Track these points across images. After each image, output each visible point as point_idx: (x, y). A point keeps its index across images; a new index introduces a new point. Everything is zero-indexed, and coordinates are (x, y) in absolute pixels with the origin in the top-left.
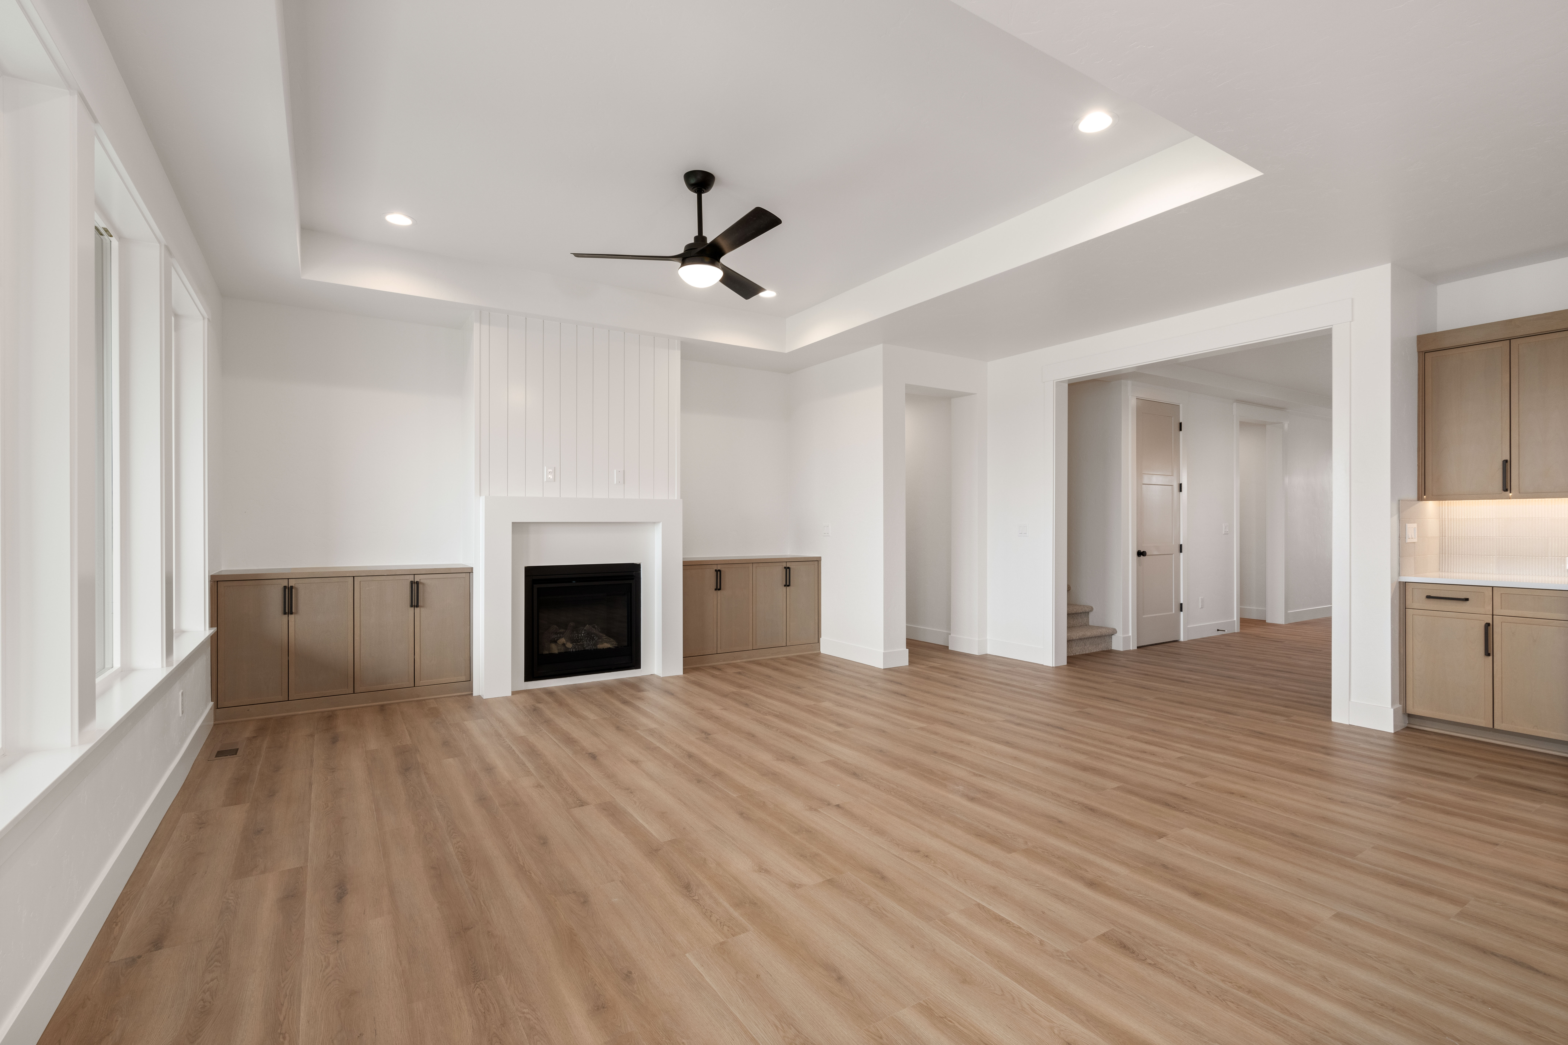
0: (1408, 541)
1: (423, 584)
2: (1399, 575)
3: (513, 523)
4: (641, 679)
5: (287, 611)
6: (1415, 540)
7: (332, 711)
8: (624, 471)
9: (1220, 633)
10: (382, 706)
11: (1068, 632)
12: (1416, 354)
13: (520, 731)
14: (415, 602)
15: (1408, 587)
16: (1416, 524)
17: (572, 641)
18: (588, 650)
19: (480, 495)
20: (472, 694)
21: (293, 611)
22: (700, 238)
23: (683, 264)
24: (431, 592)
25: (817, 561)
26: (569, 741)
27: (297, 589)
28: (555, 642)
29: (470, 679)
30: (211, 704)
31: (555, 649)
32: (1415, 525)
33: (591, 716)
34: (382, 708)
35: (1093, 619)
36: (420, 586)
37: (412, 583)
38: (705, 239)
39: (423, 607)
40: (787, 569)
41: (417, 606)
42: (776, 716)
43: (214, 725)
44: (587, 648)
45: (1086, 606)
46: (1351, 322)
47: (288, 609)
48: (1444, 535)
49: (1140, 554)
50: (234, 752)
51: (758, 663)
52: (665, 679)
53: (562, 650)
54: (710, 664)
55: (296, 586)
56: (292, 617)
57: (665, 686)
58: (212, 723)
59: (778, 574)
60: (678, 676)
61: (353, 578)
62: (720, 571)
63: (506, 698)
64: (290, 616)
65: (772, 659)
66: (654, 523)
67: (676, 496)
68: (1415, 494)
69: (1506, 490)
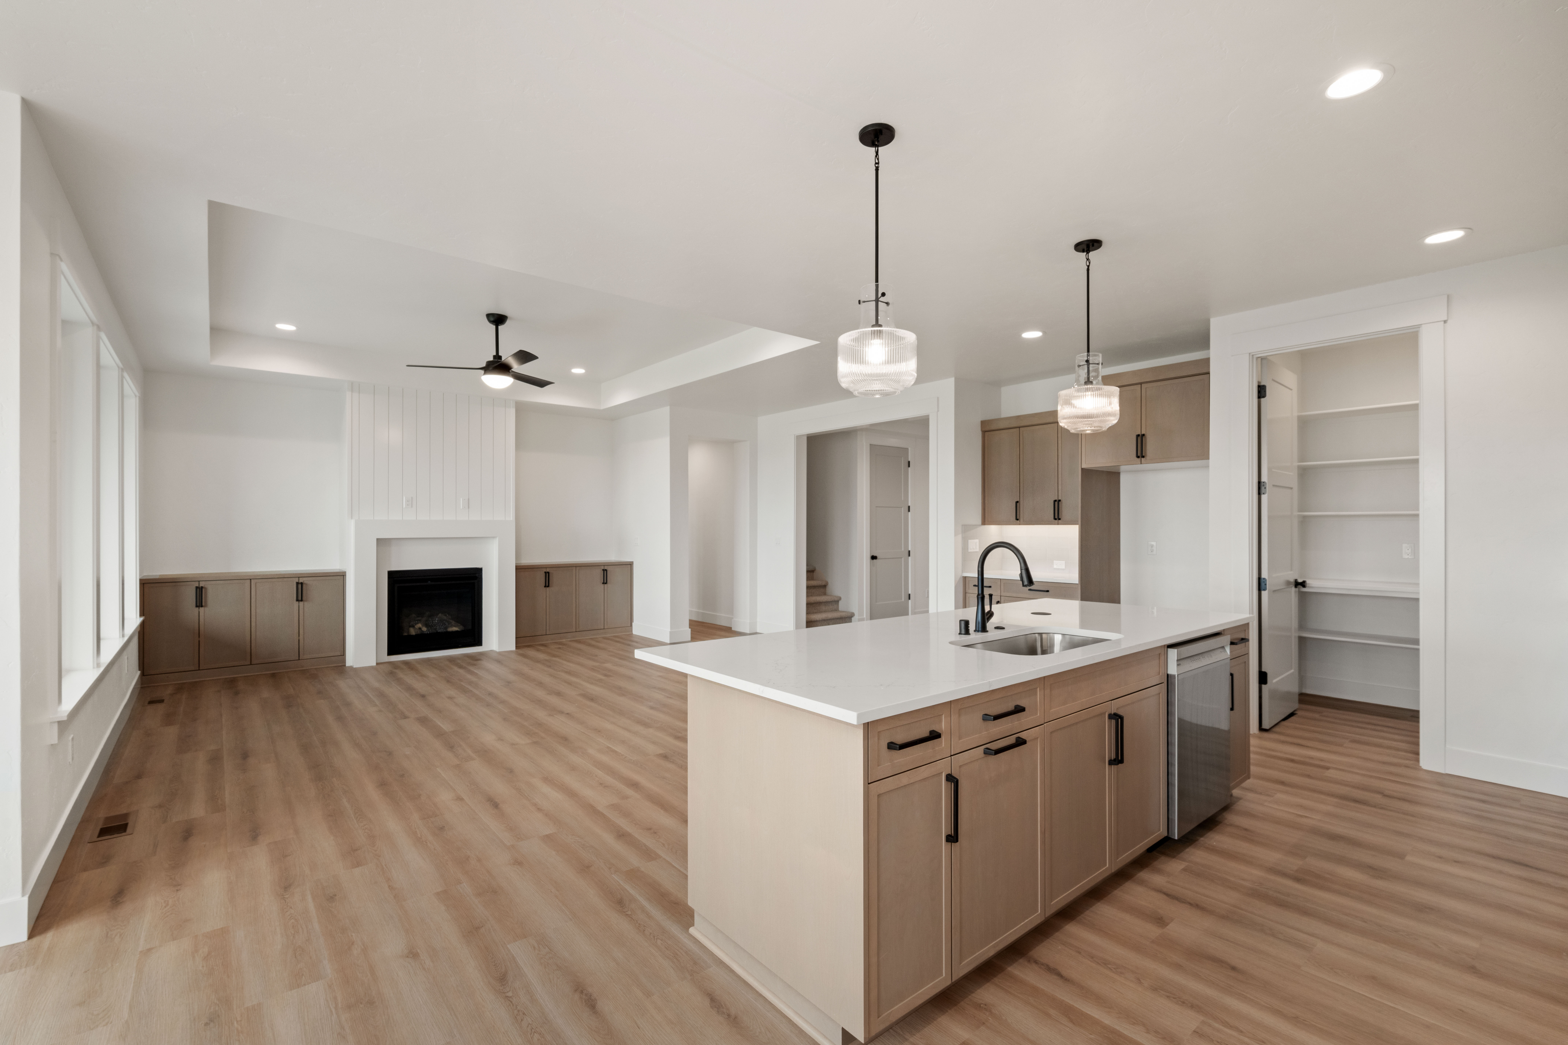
0: (970, 551)
1: (306, 584)
2: (962, 572)
3: (377, 539)
4: (482, 654)
5: (198, 605)
6: (977, 550)
7: (234, 678)
8: (469, 499)
10: (274, 674)
11: (807, 615)
12: (980, 432)
13: (376, 685)
14: (300, 598)
15: (967, 579)
17: (426, 625)
18: (440, 632)
19: (352, 518)
20: (345, 665)
21: (203, 604)
22: (497, 357)
23: (485, 373)
24: (314, 590)
25: (630, 565)
26: (410, 689)
27: (206, 589)
28: (413, 626)
29: (343, 654)
30: (139, 672)
31: (413, 632)
32: (977, 541)
33: (432, 675)
34: (273, 675)
35: (842, 606)
36: (304, 586)
37: (297, 583)
38: (500, 357)
39: (306, 601)
40: (605, 571)
41: (302, 600)
42: (566, 672)
43: (142, 688)
44: (439, 631)
45: (835, 596)
46: (937, 412)
47: (200, 602)
49: (874, 558)
50: (162, 701)
51: (579, 642)
52: (500, 653)
53: (419, 632)
54: (540, 643)
55: (206, 586)
56: (202, 609)
57: (500, 658)
58: (140, 686)
59: (598, 574)
60: (511, 651)
61: (249, 580)
62: (548, 573)
63: (372, 667)
64: (200, 608)
65: (591, 639)
66: (494, 537)
67: (511, 517)
68: (979, 521)
69: (1018, 520)
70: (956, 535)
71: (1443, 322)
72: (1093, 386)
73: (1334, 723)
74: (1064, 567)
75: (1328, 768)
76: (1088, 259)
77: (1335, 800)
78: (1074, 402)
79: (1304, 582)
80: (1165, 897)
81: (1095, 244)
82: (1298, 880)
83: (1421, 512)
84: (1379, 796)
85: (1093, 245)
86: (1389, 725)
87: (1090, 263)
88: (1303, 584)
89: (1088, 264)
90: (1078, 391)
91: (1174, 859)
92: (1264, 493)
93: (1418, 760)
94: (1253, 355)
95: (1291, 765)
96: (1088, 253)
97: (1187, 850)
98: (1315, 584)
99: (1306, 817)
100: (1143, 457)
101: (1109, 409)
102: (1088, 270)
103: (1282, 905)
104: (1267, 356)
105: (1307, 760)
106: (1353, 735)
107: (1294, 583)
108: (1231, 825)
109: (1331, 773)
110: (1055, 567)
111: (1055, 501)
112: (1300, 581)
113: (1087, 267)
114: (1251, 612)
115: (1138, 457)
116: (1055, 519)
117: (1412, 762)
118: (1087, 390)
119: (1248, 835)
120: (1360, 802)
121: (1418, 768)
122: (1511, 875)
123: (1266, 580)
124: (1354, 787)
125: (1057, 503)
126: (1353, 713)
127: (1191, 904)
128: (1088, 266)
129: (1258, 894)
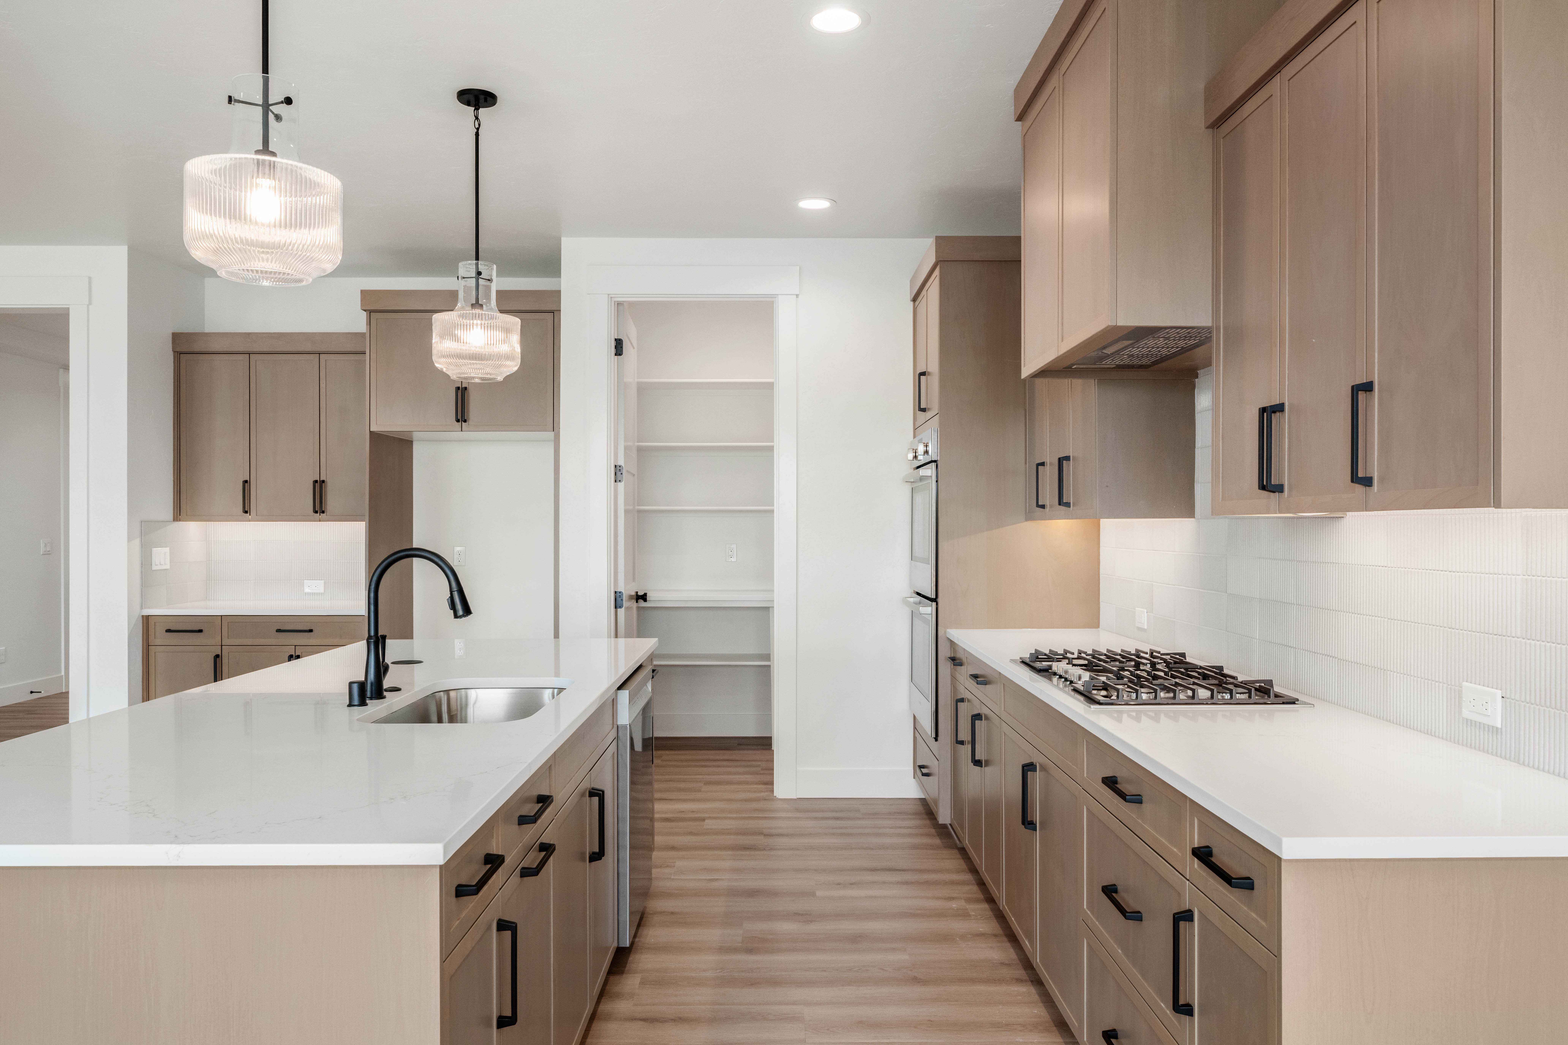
0: (154, 568)
2: (143, 608)
6: (168, 567)
9: (35, 696)
12: (172, 353)
15: (151, 621)
16: (168, 548)
32: (167, 550)
46: (88, 305)
48: (210, 559)
68: (170, 515)
69: (246, 512)
70: (130, 539)
71: (796, 296)
72: (483, 312)
73: (678, 766)
74: (322, 591)
75: (703, 820)
76: (477, 118)
77: (730, 853)
78: (459, 332)
79: (645, 594)
80: (642, 1023)
81: (489, 99)
82: (750, 951)
83: (775, 508)
84: (762, 837)
85: (486, 100)
86: (726, 757)
87: (479, 125)
88: (644, 597)
89: (477, 126)
90: (462, 316)
91: (624, 975)
92: (620, 481)
93: (772, 791)
94: (611, 297)
95: (669, 824)
96: (477, 109)
97: (631, 959)
98: (657, 596)
99: (717, 880)
100: (465, 421)
101: (504, 348)
102: (477, 135)
103: (753, 983)
104: (623, 301)
105: (679, 815)
106: (707, 777)
107: (635, 597)
108: (655, 913)
109: (709, 824)
110: (307, 590)
111: (316, 482)
112: (640, 593)
113: (476, 130)
114: (609, 636)
115: (458, 421)
116: (316, 512)
117: (766, 793)
118: (474, 317)
119: (677, 919)
120: (751, 848)
121: (775, 799)
122: (891, 883)
123: (623, 595)
124: (736, 834)
125: (319, 486)
126: (687, 752)
127: (674, 1020)
128: (478, 129)
129: (726, 981)
